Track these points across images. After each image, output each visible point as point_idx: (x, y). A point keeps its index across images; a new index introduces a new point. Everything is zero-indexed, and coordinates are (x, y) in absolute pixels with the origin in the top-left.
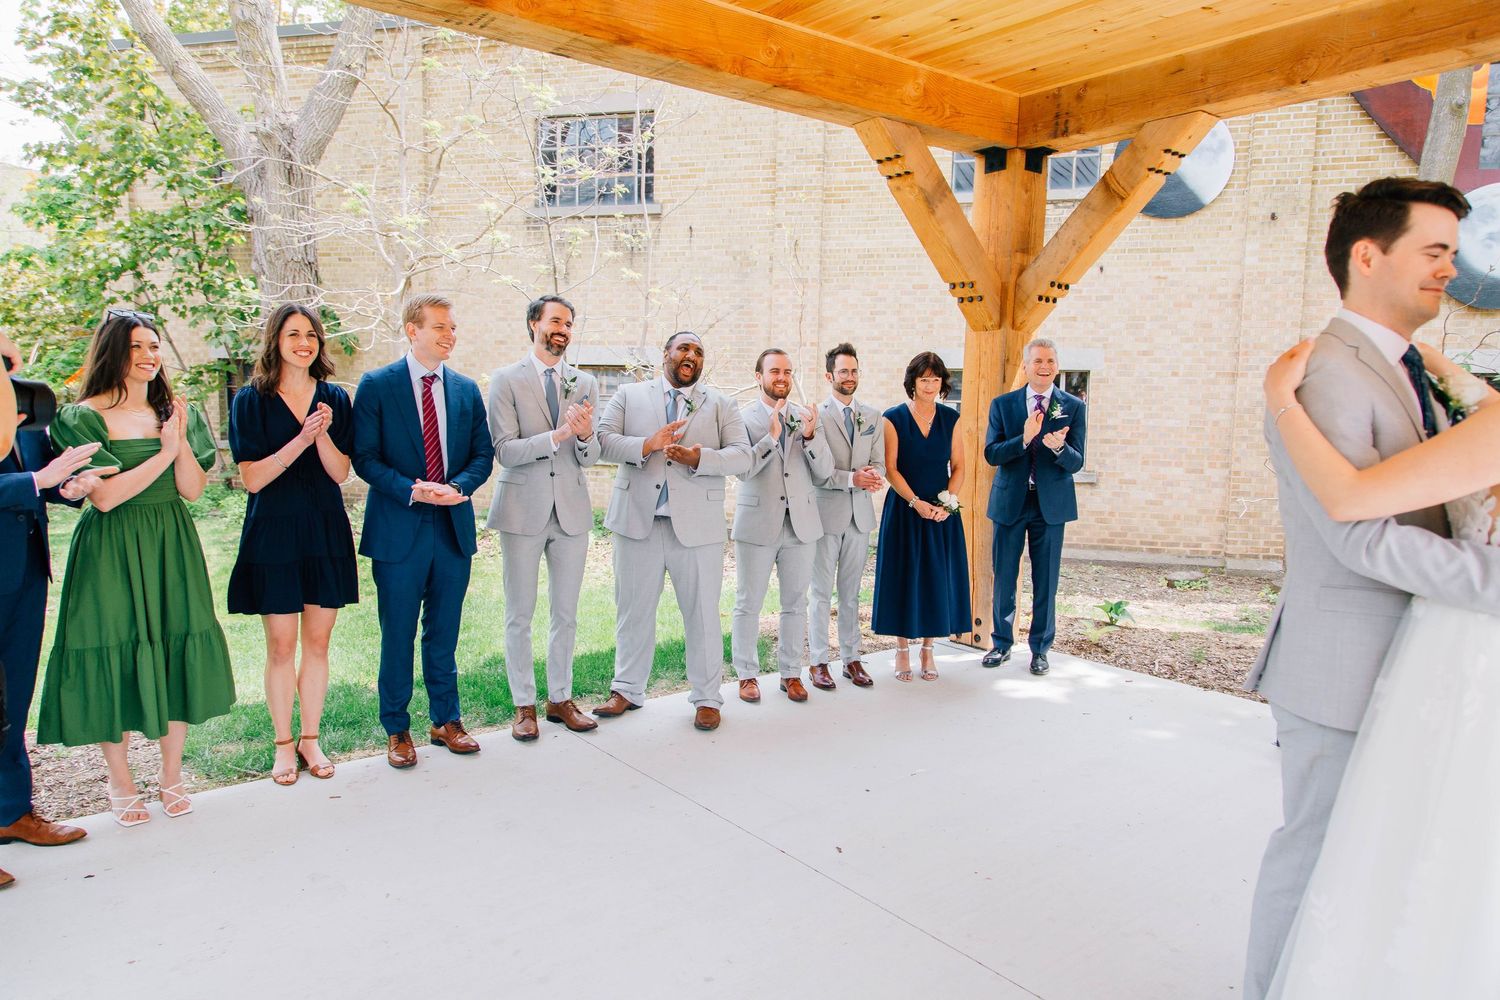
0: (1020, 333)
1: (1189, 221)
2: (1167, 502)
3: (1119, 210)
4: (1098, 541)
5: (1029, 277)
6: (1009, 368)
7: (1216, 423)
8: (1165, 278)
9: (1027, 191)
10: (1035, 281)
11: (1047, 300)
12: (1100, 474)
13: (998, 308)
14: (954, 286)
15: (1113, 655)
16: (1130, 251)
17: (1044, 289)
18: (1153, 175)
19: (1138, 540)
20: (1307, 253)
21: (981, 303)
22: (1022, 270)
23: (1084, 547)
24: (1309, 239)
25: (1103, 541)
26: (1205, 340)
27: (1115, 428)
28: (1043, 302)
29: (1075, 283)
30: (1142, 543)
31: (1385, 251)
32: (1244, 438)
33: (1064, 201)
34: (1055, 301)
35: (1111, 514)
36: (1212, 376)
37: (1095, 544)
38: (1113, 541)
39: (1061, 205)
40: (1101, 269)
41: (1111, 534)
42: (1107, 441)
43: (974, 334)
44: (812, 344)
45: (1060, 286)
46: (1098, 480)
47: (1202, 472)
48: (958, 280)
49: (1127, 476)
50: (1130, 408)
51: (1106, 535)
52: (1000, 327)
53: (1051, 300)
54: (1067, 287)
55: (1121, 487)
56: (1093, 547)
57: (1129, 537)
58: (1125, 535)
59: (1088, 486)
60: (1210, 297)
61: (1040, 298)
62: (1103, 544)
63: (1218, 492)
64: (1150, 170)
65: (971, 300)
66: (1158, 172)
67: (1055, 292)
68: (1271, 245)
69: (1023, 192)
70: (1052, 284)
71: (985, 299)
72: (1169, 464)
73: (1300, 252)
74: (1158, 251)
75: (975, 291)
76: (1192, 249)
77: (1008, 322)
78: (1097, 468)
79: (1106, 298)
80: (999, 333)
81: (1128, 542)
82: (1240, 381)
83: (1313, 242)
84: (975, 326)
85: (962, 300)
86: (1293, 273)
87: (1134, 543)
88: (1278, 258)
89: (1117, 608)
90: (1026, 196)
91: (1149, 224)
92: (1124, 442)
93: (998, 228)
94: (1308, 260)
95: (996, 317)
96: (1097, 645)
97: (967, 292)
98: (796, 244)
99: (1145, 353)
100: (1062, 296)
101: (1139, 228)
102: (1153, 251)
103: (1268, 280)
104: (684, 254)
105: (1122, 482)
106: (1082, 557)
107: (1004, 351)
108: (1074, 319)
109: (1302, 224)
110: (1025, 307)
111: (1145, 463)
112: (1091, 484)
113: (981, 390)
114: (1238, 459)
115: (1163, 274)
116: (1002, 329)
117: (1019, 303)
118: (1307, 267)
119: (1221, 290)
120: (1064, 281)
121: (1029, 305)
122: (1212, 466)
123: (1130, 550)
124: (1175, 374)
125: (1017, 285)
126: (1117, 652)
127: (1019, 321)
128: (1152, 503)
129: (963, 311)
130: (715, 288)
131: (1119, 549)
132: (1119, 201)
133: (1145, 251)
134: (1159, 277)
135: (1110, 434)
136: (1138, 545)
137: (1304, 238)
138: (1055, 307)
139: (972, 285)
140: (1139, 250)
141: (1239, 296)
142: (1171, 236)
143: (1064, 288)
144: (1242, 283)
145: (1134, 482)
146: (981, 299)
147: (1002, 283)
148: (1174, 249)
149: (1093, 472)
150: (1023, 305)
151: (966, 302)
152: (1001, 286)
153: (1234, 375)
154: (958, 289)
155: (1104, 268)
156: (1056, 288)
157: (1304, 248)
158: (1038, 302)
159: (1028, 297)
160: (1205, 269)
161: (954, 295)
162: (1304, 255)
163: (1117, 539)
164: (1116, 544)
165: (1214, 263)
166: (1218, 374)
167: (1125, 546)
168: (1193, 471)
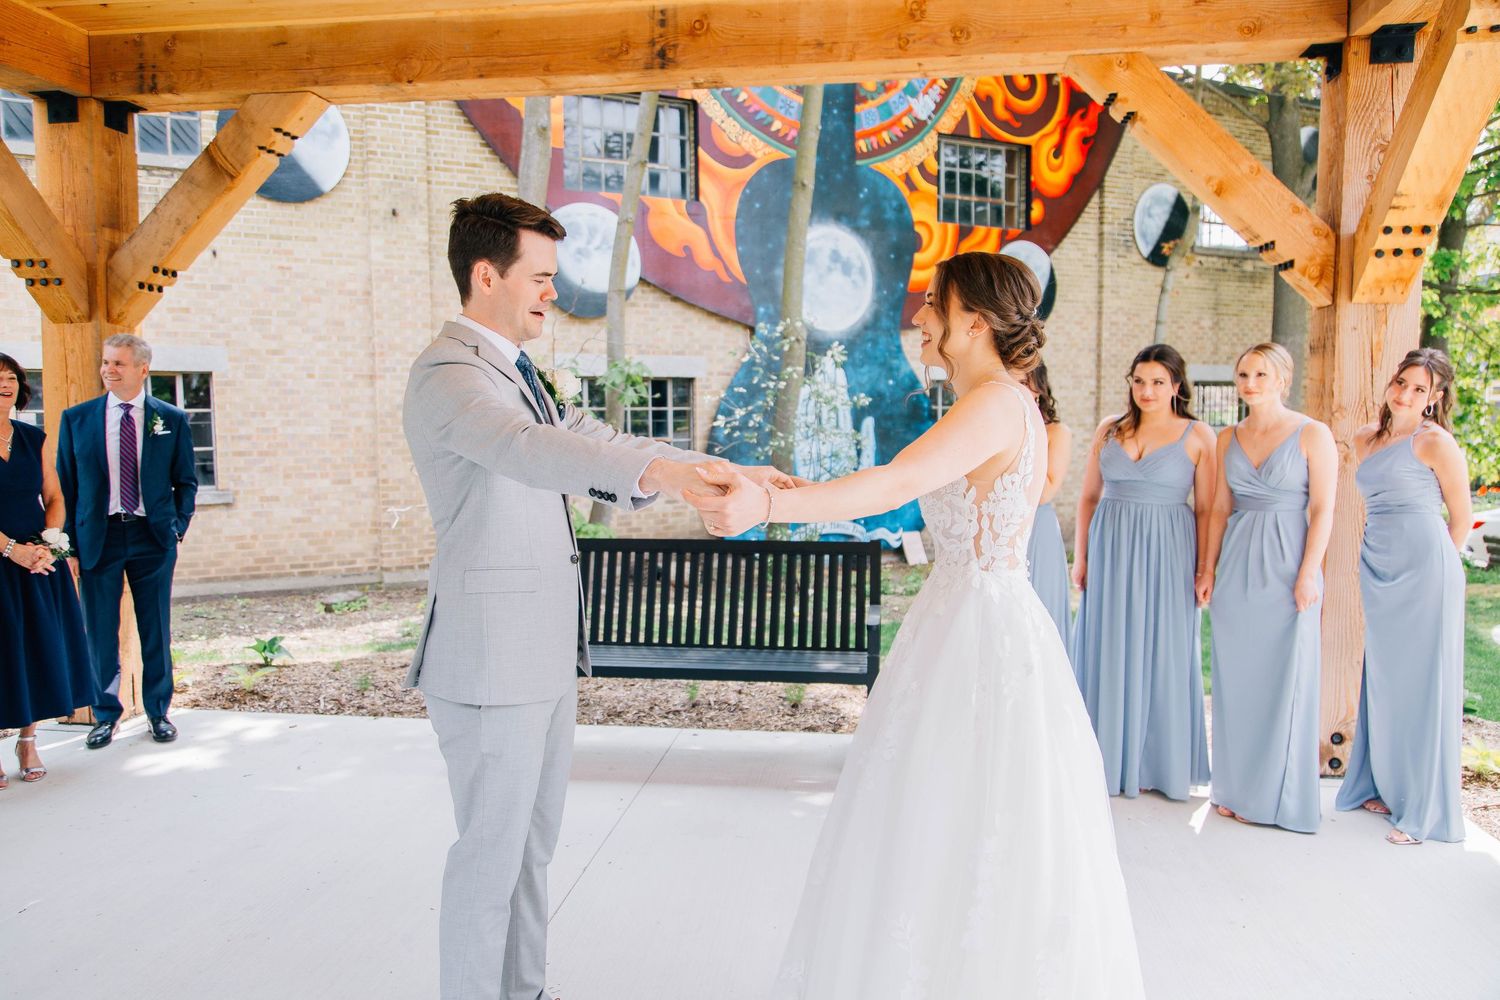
1: (308, 208)
2: (315, 518)
3: (229, 189)
4: (242, 570)
5: (123, 258)
7: (359, 429)
8: (289, 268)
9: (110, 153)
10: (133, 261)
11: (151, 288)
12: (237, 493)
13: (85, 296)
14: (17, 264)
15: (272, 701)
16: (246, 235)
17: (145, 275)
18: (264, 155)
19: (288, 564)
20: (430, 253)
21: (60, 288)
22: (113, 250)
23: (226, 579)
24: (430, 239)
25: (248, 569)
26: (339, 339)
27: (249, 438)
28: (146, 290)
29: (185, 268)
30: (292, 566)
31: (502, 274)
32: (388, 444)
33: (159, 168)
34: (160, 289)
35: (254, 537)
36: (350, 378)
37: (238, 574)
38: (258, 569)
39: (155, 172)
40: (214, 253)
41: (257, 561)
42: (240, 454)
43: (54, 326)
45: (165, 272)
46: (234, 499)
47: (349, 482)
48: (23, 257)
49: (269, 492)
50: (263, 414)
51: (250, 562)
52: (90, 318)
53: (155, 288)
54: (174, 274)
55: (262, 506)
56: (236, 578)
57: (277, 562)
58: (272, 559)
59: (223, 508)
60: (340, 292)
61: (141, 286)
62: (247, 574)
63: (368, 503)
64: (261, 148)
65: (46, 282)
66: (270, 151)
67: (159, 279)
68: (395, 243)
69: (105, 154)
70: (155, 270)
71: (67, 282)
72: (314, 475)
73: (423, 252)
74: (279, 237)
75: (49, 272)
76: (315, 239)
77: (101, 314)
78: (232, 486)
79: (223, 288)
80: (89, 327)
81: (277, 567)
82: (379, 383)
83: (434, 242)
84: (54, 315)
85: (31, 282)
86: (419, 273)
87: (283, 567)
88: (403, 256)
89: (271, 646)
90: (109, 159)
91: (266, 207)
92: (261, 454)
93: (74, 194)
94: (431, 261)
95: (84, 307)
96: (252, 692)
97: (38, 272)
99: (275, 352)
100: (170, 284)
101: (254, 210)
102: (272, 237)
103: (396, 278)
105: (264, 499)
106: (224, 592)
108: (187, 310)
109: (423, 223)
110: (122, 295)
111: (287, 476)
112: (227, 505)
114: (384, 467)
115: (286, 264)
116: (94, 322)
117: (113, 290)
118: (431, 268)
119: (351, 286)
120: (169, 266)
121: (128, 293)
122: (359, 474)
123: (280, 576)
124: (311, 376)
125: (108, 268)
126: (276, 696)
127: (115, 312)
128: (299, 520)
129: (35, 296)
131: (266, 576)
132: (228, 179)
133: (264, 236)
134: (282, 268)
135: (243, 446)
136: (288, 570)
137: (425, 238)
138: (161, 297)
139: (45, 264)
140: (256, 235)
141: (368, 293)
142: (291, 223)
143: (170, 275)
144: (370, 280)
145: (276, 499)
146: (60, 282)
147: (88, 264)
148: (296, 237)
149: (228, 490)
150: (119, 292)
151: (38, 285)
152: (85, 267)
153: (372, 377)
154: (24, 267)
155: (217, 253)
156: (160, 274)
157: (426, 248)
158: (138, 290)
159: (125, 283)
160: (331, 262)
161: (19, 275)
162: (427, 255)
163: (264, 566)
164: (263, 572)
165: (341, 256)
166: (356, 376)
167: (273, 572)
168: (340, 482)
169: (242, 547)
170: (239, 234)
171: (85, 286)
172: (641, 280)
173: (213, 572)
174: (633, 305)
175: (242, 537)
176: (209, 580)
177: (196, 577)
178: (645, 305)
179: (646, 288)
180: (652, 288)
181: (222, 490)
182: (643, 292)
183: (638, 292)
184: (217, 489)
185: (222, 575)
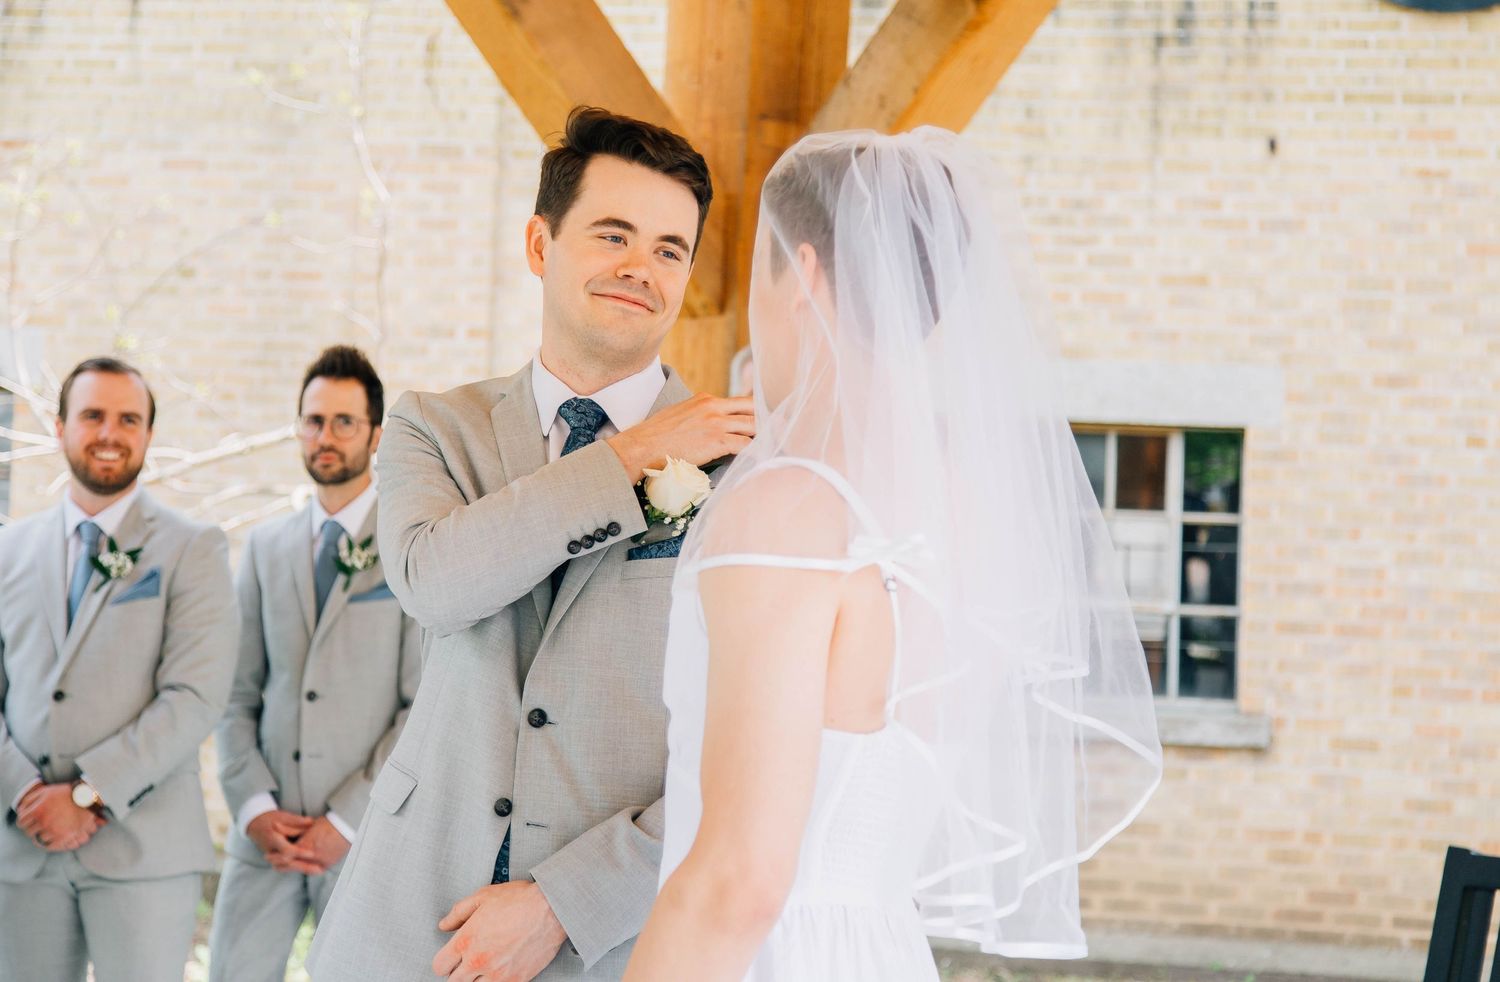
2: (1463, 806)
8: (1442, 175)
12: (1279, 723)
13: (718, 262)
16: (1349, 98)
19: (1388, 915)
23: (1240, 934)
25: (1293, 915)
27: (1317, 590)
30: (1399, 922)
35: (1313, 838)
37: (1268, 923)
38: (1316, 917)
40: (1273, 145)
41: (1315, 897)
42: (1293, 628)
44: (473, 334)
46: (1272, 740)
49: (1355, 728)
50: (1355, 535)
51: (1299, 900)
55: (1337, 759)
56: (1263, 935)
57: (1363, 904)
58: (1351, 899)
59: (1246, 756)
62: (1291, 927)
72: (1464, 695)
74: (1424, 99)
78: (1270, 705)
79: (1287, 226)
81: (1361, 920)
87: (1376, 921)
91: (1396, 25)
92: (1343, 631)
95: (713, 284)
98: (431, 48)
99: (1394, 382)
101: (1372, 37)
102: (1408, 99)
104: (112, 64)
105: (1342, 745)
108: (1202, 281)
111: (1402, 692)
112: (1256, 751)
115: (1435, 164)
116: (730, 316)
123: (1366, 942)
124: (1475, 442)
128: (1420, 806)
131: (1334, 939)
133: (1387, 99)
134: (1425, 174)
135: (1304, 609)
136: (1386, 930)
140: (1372, 98)
142: (1455, 63)
145: (1370, 746)
148: (1465, 96)
149: (1260, 715)
155: (1281, 145)
163: (1331, 911)
164: (1326, 926)
167: (1351, 930)
169: (1284, 857)
170: (1330, 97)
171: (717, 241)
173: (1213, 913)
175: (1284, 834)
176: (1201, 931)
177: (1175, 920)
181: (1249, 714)
184: (1237, 711)
185: (1232, 922)
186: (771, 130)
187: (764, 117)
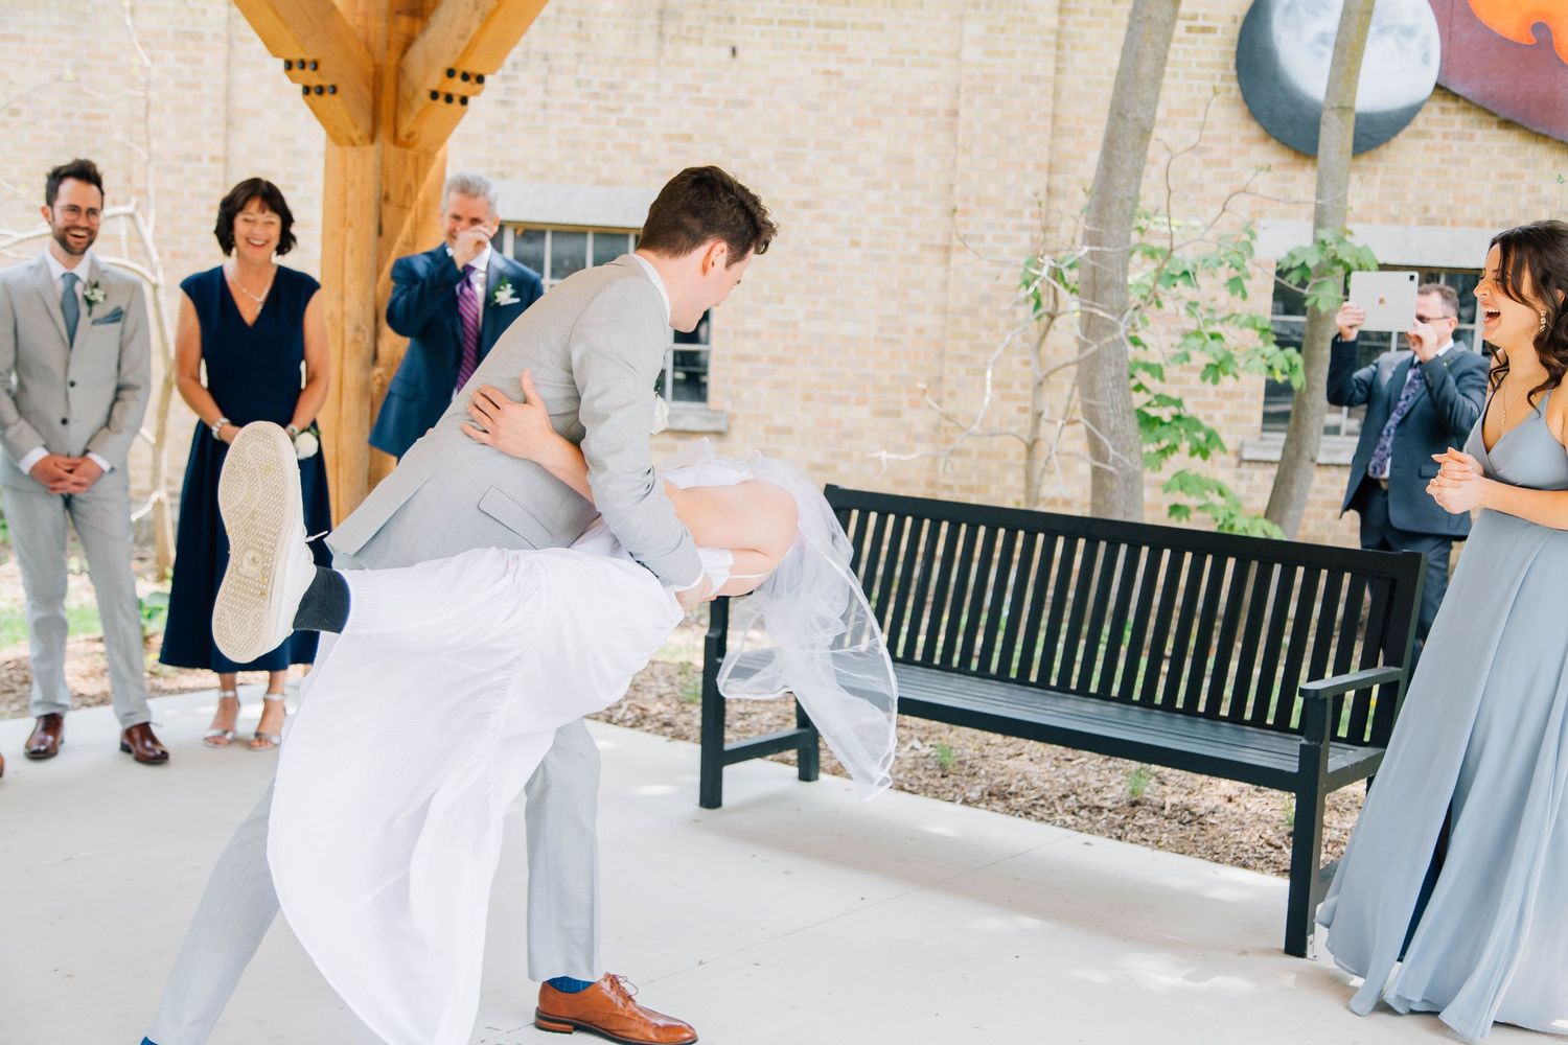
0: (410, 152)
5: (416, 54)
6: (390, 212)
7: (920, 331)
8: (839, 74)
10: (427, 64)
11: (449, 99)
12: (733, 417)
13: (368, 109)
14: (289, 65)
16: (782, 22)
17: (436, 80)
20: (1059, 47)
21: (336, 98)
22: (409, 42)
24: (1062, 23)
26: (902, 186)
27: (757, 334)
28: (441, 102)
29: (493, 72)
32: (962, 358)
34: (464, 101)
36: (914, 249)
40: (734, 51)
42: (743, 358)
43: (336, 150)
45: (465, 77)
46: (729, 427)
47: (898, 414)
48: (296, 56)
49: (779, 420)
50: (782, 301)
52: (372, 138)
53: (456, 99)
54: (480, 79)
55: (768, 439)
59: (714, 438)
60: (911, 112)
61: (434, 95)
63: (924, 449)
65: (321, 90)
67: (457, 87)
68: (1003, 30)
70: (451, 73)
71: (342, 88)
72: (845, 401)
73: (1046, 45)
74: (828, 25)
75: (321, 76)
76: (880, 27)
77: (384, 134)
78: (728, 406)
79: (742, 104)
80: (372, 152)
82: (956, 259)
84: (335, 136)
85: (307, 90)
88: (1012, 54)
92: (774, 360)
94: (1059, 59)
95: (365, 123)
97: (314, 80)
99: (806, 205)
100: (476, 93)
102: (818, 25)
103: (998, 89)
105: (771, 431)
107: (380, 183)
110: (411, 109)
111: (807, 398)
112: (719, 434)
113: (348, 248)
114: (952, 394)
115: (834, 67)
116: (377, 145)
117: (400, 102)
118: (1057, 70)
119: (929, 101)
120: (472, 67)
121: (418, 107)
122: (914, 404)
124: (855, 244)
125: (400, 71)
127: (403, 132)
129: (312, 108)
130: (22, 39)
133: (804, 23)
134: (827, 73)
135: (749, 346)
137: (1052, 20)
138: (463, 114)
139: (316, 66)
140: (796, 23)
141: (955, 113)
143: (473, 80)
144: (958, 92)
145: (788, 431)
146: (334, 90)
147: (376, 66)
148: (853, 24)
149: (721, 412)
150: (409, 102)
151: (313, 94)
152: (372, 70)
153: (947, 249)
154: (296, 70)
155: (739, 51)
156: (457, 80)
157: (1052, 38)
158: (429, 101)
159: (415, 92)
160: (902, 63)
161: (293, 80)
162: (1053, 50)
165: (917, 52)
166: (923, 246)
168: (885, 413)
170: (770, 22)
171: (368, 94)
172: (1439, 88)
174: (1421, 134)
178: (1445, 136)
179: (1450, 105)
180: (1461, 103)
181: (715, 411)
182: (1443, 110)
183: (1434, 111)
184: (708, 410)
186: (404, 23)
187: (398, 13)
